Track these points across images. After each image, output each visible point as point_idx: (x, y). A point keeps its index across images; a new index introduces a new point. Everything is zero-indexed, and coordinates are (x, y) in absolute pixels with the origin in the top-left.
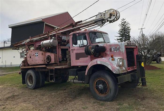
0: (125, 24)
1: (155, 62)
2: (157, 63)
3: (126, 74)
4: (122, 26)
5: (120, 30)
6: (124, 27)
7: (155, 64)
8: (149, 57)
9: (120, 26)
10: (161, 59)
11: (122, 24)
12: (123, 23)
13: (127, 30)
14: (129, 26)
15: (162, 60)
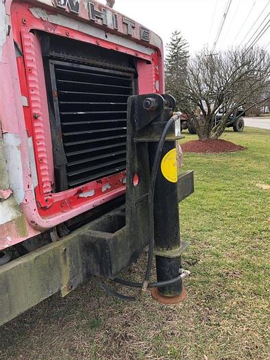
0: (178, 45)
1: (231, 128)
2: (235, 130)
3: (50, 241)
4: (172, 48)
5: (168, 58)
6: (176, 51)
7: (230, 134)
8: (219, 118)
9: (168, 49)
10: (243, 121)
11: (172, 45)
12: (174, 43)
13: (181, 58)
14: (186, 50)
15: (245, 125)
